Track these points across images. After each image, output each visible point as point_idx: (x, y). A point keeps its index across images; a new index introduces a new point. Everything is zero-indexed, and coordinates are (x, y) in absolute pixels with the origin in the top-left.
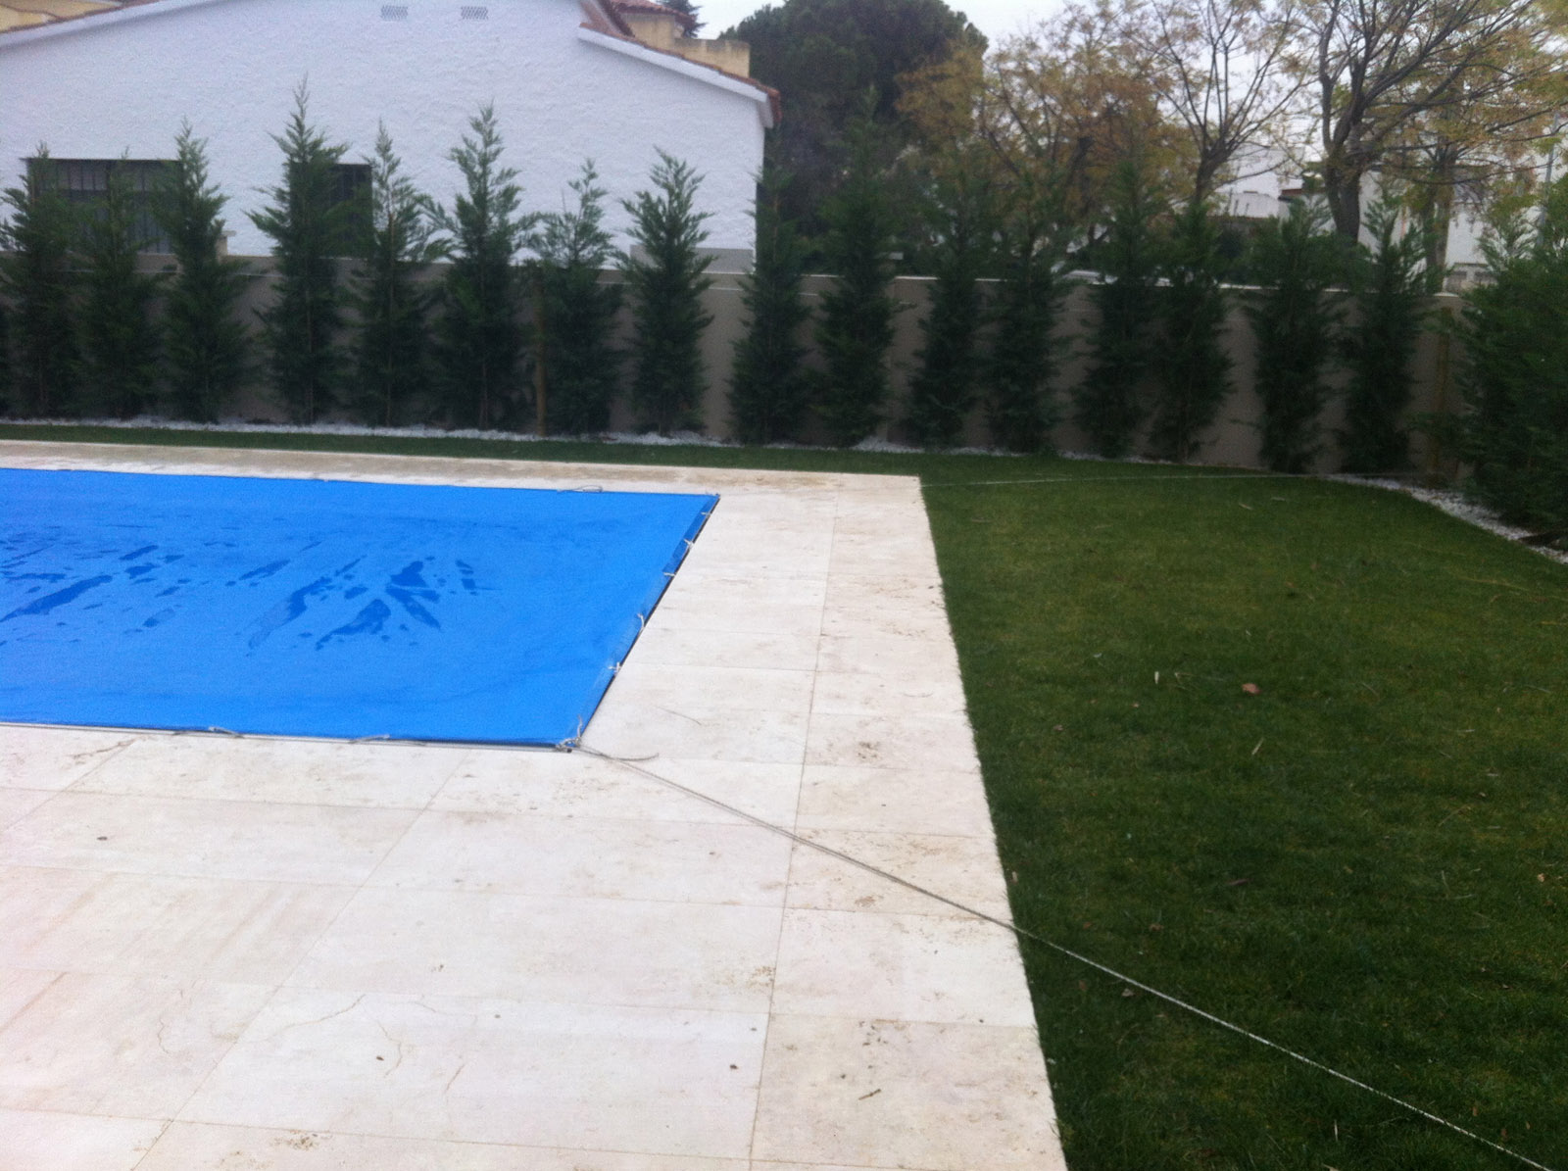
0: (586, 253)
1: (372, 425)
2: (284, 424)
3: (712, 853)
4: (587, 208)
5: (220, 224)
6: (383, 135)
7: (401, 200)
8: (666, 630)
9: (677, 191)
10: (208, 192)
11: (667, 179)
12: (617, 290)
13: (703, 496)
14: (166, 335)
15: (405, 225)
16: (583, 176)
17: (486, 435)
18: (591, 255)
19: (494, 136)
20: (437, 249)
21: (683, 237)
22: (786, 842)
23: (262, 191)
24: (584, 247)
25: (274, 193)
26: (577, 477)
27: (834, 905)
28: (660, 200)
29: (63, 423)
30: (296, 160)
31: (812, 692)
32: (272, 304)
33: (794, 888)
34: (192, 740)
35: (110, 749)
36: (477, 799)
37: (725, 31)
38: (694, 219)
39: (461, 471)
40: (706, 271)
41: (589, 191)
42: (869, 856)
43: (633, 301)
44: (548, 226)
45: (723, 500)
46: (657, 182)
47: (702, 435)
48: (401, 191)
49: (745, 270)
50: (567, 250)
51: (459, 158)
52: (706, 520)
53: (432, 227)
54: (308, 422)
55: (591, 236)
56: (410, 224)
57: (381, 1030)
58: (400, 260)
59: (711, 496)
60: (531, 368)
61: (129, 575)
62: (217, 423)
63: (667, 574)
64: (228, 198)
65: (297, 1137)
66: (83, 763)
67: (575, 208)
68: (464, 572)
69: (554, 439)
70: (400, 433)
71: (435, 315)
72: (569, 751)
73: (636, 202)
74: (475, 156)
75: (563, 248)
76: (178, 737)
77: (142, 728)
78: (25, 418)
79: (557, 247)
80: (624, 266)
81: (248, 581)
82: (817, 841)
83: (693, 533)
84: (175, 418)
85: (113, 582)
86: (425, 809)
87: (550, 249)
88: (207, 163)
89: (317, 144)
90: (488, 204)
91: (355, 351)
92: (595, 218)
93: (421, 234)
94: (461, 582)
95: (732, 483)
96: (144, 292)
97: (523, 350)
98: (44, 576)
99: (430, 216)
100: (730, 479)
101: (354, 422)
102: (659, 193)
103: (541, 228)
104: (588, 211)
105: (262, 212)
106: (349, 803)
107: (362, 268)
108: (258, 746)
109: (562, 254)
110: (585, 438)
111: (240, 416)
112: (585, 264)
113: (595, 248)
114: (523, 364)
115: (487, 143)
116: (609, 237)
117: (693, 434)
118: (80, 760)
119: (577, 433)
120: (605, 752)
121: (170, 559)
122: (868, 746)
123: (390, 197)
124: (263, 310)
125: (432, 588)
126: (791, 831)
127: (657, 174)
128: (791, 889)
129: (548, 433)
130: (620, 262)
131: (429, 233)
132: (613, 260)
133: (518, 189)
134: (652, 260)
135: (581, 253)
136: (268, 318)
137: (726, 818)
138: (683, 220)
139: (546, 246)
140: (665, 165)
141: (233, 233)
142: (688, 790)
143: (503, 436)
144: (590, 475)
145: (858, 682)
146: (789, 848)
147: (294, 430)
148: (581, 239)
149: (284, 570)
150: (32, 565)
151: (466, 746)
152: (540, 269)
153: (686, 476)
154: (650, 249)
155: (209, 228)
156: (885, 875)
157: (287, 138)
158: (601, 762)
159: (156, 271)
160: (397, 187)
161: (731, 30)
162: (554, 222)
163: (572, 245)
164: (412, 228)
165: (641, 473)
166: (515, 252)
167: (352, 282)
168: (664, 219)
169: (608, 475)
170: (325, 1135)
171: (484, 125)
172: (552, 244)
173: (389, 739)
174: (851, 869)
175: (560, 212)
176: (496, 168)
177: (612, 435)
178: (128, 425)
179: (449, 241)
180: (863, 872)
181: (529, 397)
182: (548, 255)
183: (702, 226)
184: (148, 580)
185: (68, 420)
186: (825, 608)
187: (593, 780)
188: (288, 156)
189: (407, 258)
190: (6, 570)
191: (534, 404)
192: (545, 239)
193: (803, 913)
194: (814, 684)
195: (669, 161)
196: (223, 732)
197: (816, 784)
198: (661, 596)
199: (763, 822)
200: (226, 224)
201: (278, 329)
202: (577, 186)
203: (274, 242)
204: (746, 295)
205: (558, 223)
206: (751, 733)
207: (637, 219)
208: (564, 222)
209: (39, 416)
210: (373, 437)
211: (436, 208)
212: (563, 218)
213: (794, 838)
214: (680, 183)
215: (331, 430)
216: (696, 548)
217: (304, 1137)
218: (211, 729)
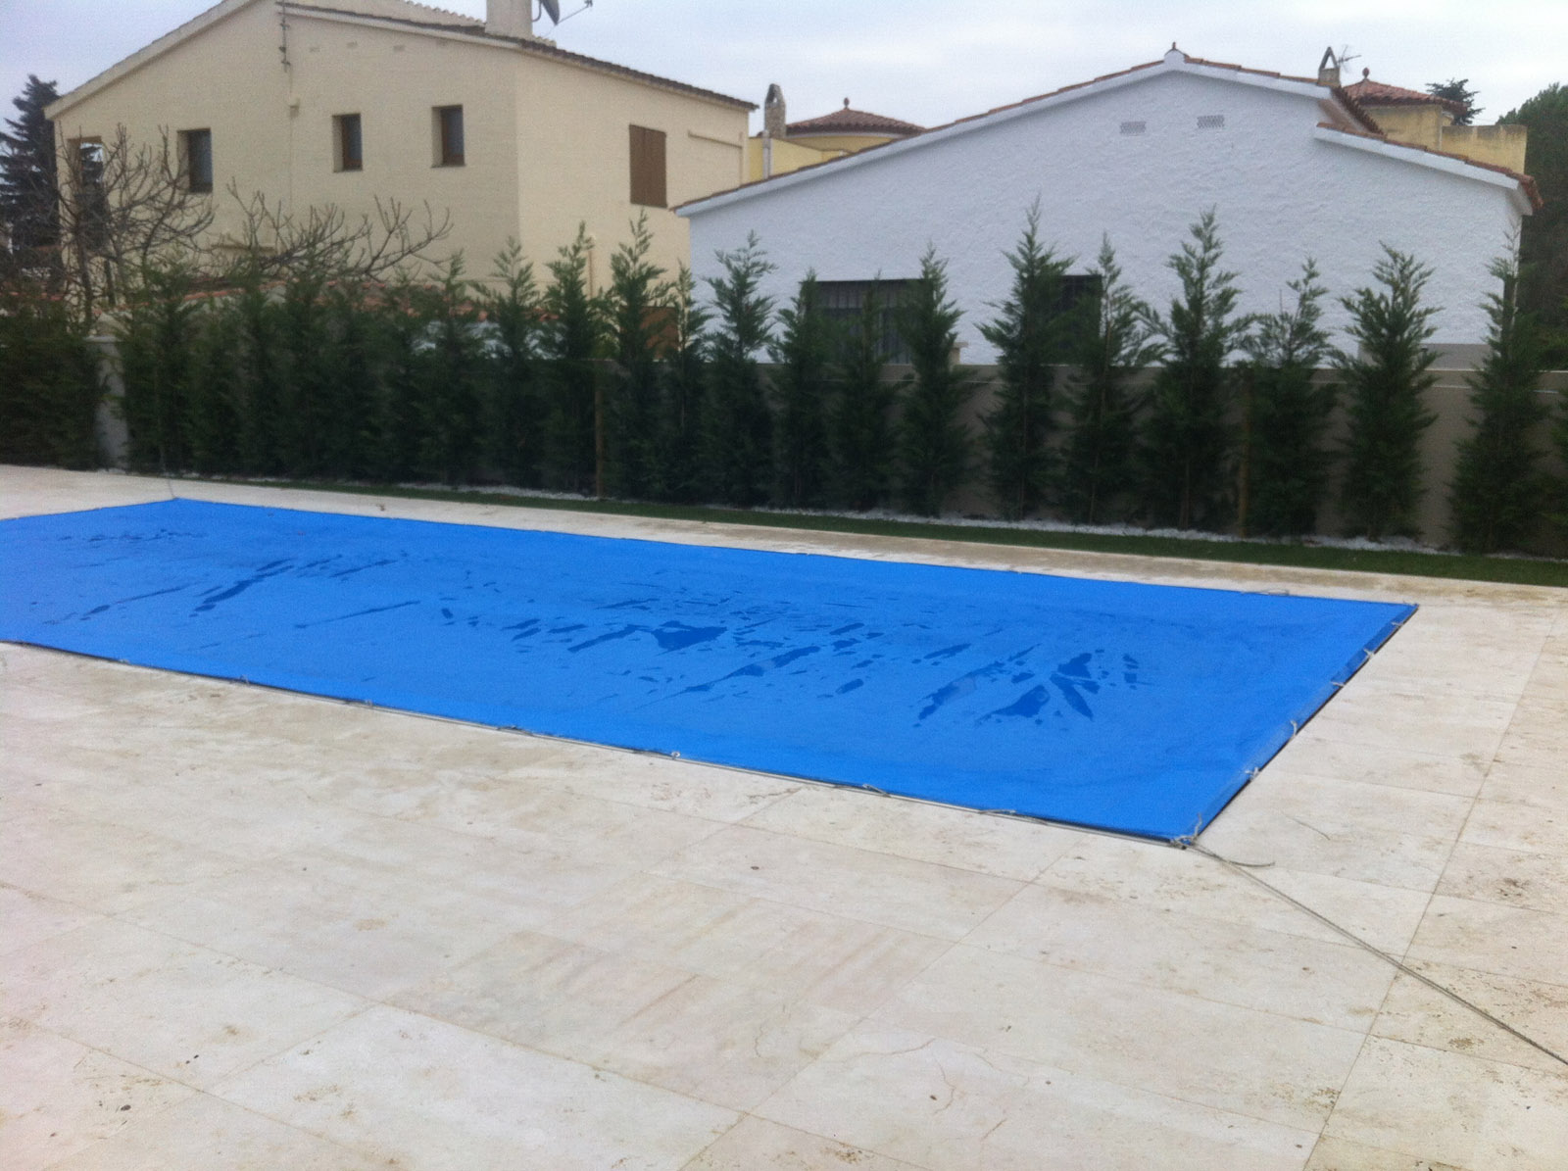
0: (1301, 353)
1: (1076, 522)
2: (996, 519)
3: (1305, 969)
4: (1305, 306)
5: (953, 337)
6: (1106, 248)
7: (1120, 308)
8: (1318, 740)
9: (1402, 285)
10: (945, 308)
11: (1392, 274)
12: (1331, 389)
13: (1400, 605)
14: (901, 438)
15: (1122, 331)
16: (1305, 275)
17: (1184, 535)
18: (1305, 356)
19: (1214, 240)
20: (1151, 354)
21: (1406, 335)
22: (1390, 970)
23: (993, 305)
24: (1298, 348)
25: (1003, 307)
26: (1267, 579)
27: (1424, 1041)
28: (1382, 297)
29: (811, 513)
30: (1025, 275)
31: (1466, 820)
32: (994, 409)
33: (1384, 1017)
34: (847, 794)
35: (780, 793)
36: (1082, 881)
37: (1505, 115)
38: (1419, 315)
39: (1150, 569)
40: (1429, 369)
41: (1308, 289)
42: (1481, 998)
43: (1348, 400)
44: (1264, 327)
45: (1421, 611)
46: (1378, 277)
47: (1417, 541)
48: (1120, 299)
49: (1474, 366)
50: (1280, 350)
51: (1178, 265)
52: (1397, 630)
53: (1147, 333)
54: (1017, 519)
55: (1307, 336)
56: (1126, 330)
57: (940, 1073)
58: (1114, 365)
59: (1409, 607)
60: (1235, 469)
61: (833, 647)
62: (938, 517)
63: (1335, 683)
64: (963, 312)
65: (845, 1151)
66: (756, 803)
67: (1293, 308)
68: (1129, 666)
69: (1251, 540)
70: (1100, 530)
71: (1144, 417)
72: (1184, 848)
73: (1357, 299)
74: (1194, 261)
75: (1277, 348)
76: (836, 790)
77: (810, 779)
78: (781, 508)
79: (1270, 348)
80: (1341, 364)
81: (932, 660)
82: (1425, 973)
83: (1377, 644)
84: (904, 512)
85: (820, 652)
86: (1032, 882)
87: (1263, 350)
88: (946, 281)
89: (1043, 259)
90: (1205, 308)
91: (1064, 451)
92: (1313, 317)
93: (1136, 340)
94: (1123, 676)
95: (1438, 593)
96: (886, 398)
97: (1229, 451)
98: (766, 644)
99: (1145, 322)
100: (1437, 588)
101: (1060, 519)
102: (1382, 290)
103: (1255, 329)
104: (1306, 310)
105: (992, 325)
106: (965, 867)
107: (1078, 374)
108: (900, 805)
109: (1275, 355)
110: (1286, 540)
111: (959, 511)
112: (1299, 364)
113: (1311, 348)
114: (1228, 465)
115: (1207, 249)
116: (1326, 336)
117: (1406, 539)
118: (754, 800)
119: (1278, 535)
120: (1218, 853)
121: (871, 635)
122: (1515, 883)
123: (1109, 306)
124: (987, 415)
125: (1094, 678)
126: (1399, 960)
127: (1381, 270)
128: (1380, 1017)
129: (1248, 535)
130: (1336, 361)
131: (1144, 338)
132: (1329, 359)
133: (1235, 292)
134: (1371, 359)
135: (1296, 353)
136: (990, 421)
137: (1330, 936)
138: (1408, 316)
139: (1259, 347)
140: (1390, 261)
141: (966, 344)
142: (1297, 903)
143: (1202, 536)
144: (1279, 577)
145: (1522, 814)
146: (1391, 977)
147: (1004, 525)
148: (1297, 338)
149: (965, 652)
150: (759, 634)
151: (1085, 830)
152: (1251, 370)
153: (1385, 584)
154: (1368, 346)
155: (943, 341)
156: (1492, 1019)
157: (1020, 257)
158: (1213, 863)
159: (896, 381)
160: (1117, 296)
161: (1512, 114)
162: (1269, 322)
163: (1287, 345)
164: (1128, 334)
165: (1336, 578)
166: (1226, 354)
167: (1067, 387)
168: (1387, 315)
169: (1299, 579)
170: (868, 1154)
171: (1204, 232)
172: (1265, 345)
173: (1015, 815)
174: (1455, 1008)
175: (1276, 313)
176: (1213, 272)
177: (1316, 539)
178: (863, 516)
179: (1163, 345)
180: (1468, 1012)
181: (1231, 498)
182: (1261, 356)
183: (1429, 321)
184: (849, 653)
185: (815, 511)
186: (1507, 733)
187: (1199, 879)
188: (1017, 271)
189: (1122, 363)
190: (738, 636)
191: (1237, 506)
192: (1258, 340)
193: (1387, 1043)
194: (1470, 812)
195: (1395, 256)
196: (877, 791)
197: (1441, 915)
198: (1322, 707)
199: (1369, 946)
200: (959, 336)
201: (997, 431)
202: (1295, 286)
203: (999, 352)
204: (1474, 393)
205: (1273, 323)
206: (1382, 855)
207: (1357, 316)
208: (1280, 323)
209: (792, 507)
210: (1074, 534)
211: (1152, 314)
212: (1278, 319)
213: (1400, 967)
214: (1405, 278)
215: (1037, 526)
216: (1376, 660)
217: (851, 1152)
218: (865, 786)
